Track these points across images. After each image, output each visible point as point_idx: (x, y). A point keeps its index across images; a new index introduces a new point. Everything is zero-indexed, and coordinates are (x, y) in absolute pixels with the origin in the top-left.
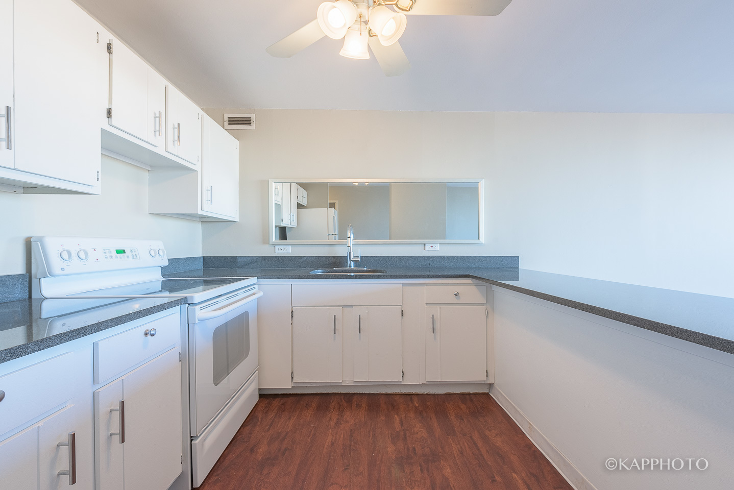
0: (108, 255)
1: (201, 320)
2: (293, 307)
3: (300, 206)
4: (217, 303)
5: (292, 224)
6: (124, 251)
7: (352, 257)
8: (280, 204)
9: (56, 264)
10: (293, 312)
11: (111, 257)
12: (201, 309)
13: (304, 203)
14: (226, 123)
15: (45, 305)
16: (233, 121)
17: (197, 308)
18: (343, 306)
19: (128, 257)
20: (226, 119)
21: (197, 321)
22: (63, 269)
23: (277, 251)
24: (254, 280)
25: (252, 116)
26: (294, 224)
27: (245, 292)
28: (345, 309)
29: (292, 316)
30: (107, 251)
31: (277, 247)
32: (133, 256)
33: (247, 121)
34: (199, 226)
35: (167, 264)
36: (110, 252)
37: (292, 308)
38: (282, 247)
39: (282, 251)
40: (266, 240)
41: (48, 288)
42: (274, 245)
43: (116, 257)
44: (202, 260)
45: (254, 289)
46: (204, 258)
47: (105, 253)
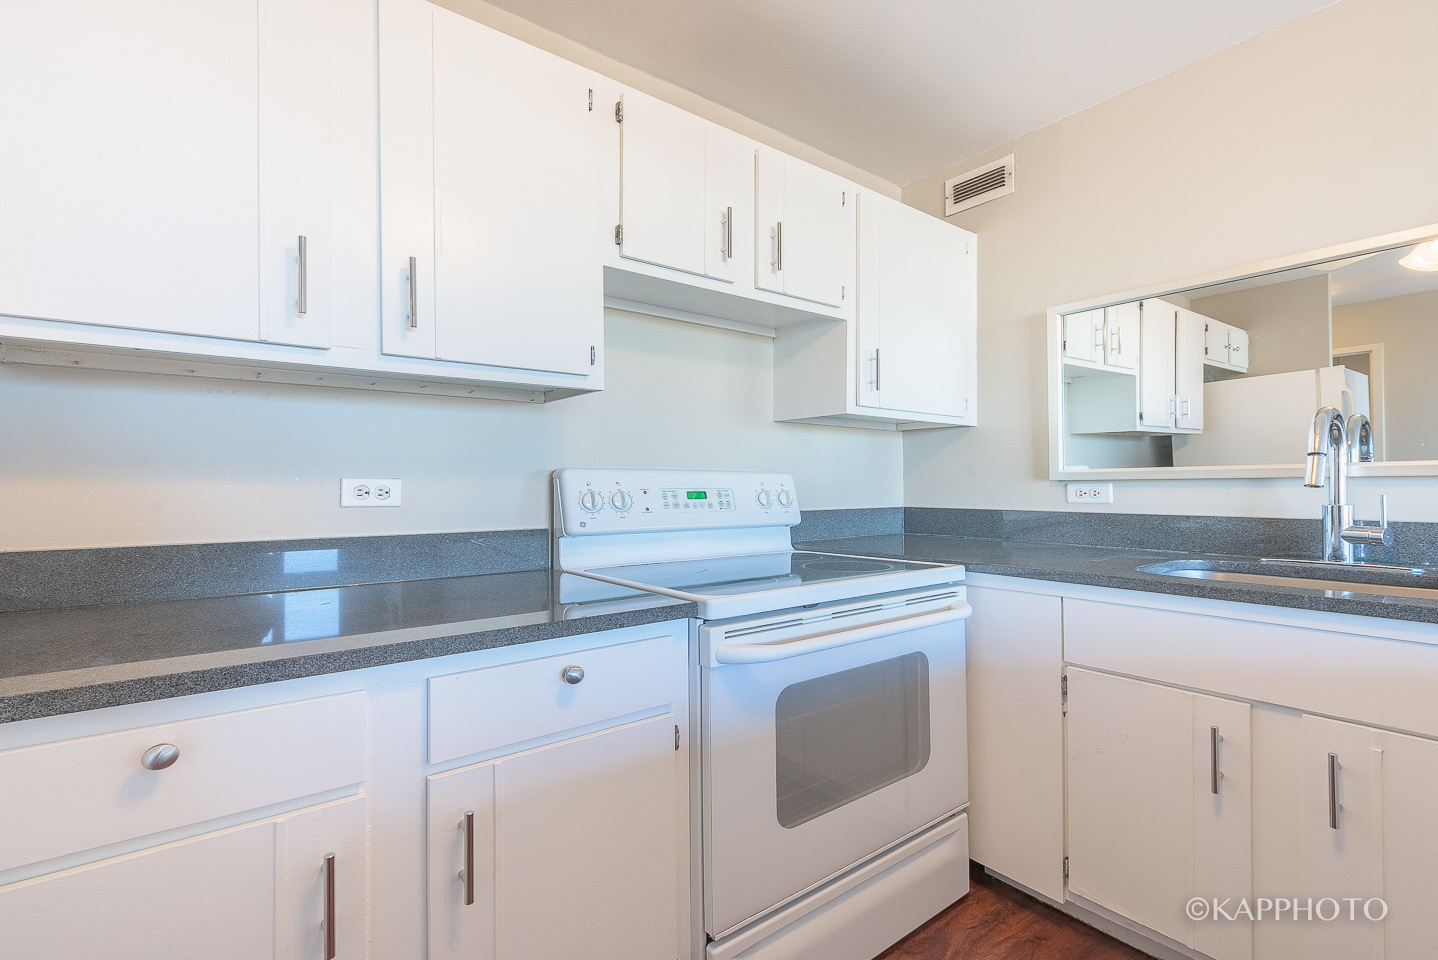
0: (671, 501)
2: (1066, 664)
3: (1213, 374)
4: (798, 623)
5: (1180, 425)
6: (703, 495)
7: (1347, 522)
8: (1136, 373)
9: (575, 517)
10: (1065, 679)
11: (676, 505)
12: (729, 635)
13: (1239, 361)
14: (950, 202)
16: (963, 192)
17: (716, 633)
18: (1254, 704)
19: (710, 506)
20: (949, 191)
21: (714, 663)
22: (583, 524)
23: (1072, 497)
24: (956, 572)
25: (1008, 161)
28: (1264, 715)
29: (1065, 693)
30: (669, 494)
31: (1072, 488)
32: (722, 503)
33: (995, 179)
34: (898, 442)
35: (797, 520)
36: (675, 496)
37: (1064, 668)
38: (1085, 488)
39: (1087, 499)
40: (1040, 468)
41: (570, 556)
42: (1065, 483)
43: (687, 506)
44: (901, 515)
45: (952, 595)
46: (907, 511)
47: (665, 497)
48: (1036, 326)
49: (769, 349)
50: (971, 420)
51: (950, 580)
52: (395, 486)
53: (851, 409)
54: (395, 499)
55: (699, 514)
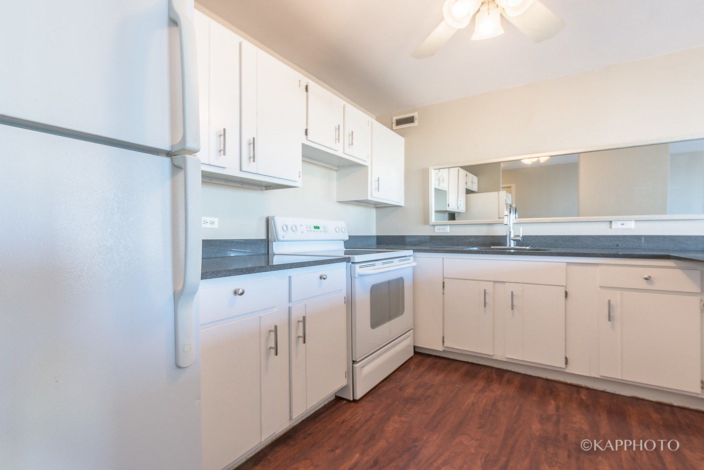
0: (309, 229)
1: (361, 276)
2: (444, 278)
3: (469, 192)
4: (374, 265)
5: (459, 209)
6: (319, 228)
7: (512, 236)
8: (447, 190)
9: (281, 234)
10: (444, 283)
11: (311, 231)
12: (361, 267)
13: (475, 188)
14: (394, 125)
15: (275, 258)
16: (400, 122)
17: (357, 266)
18: (495, 282)
19: (321, 231)
20: (394, 121)
21: (357, 276)
22: (284, 237)
23: (436, 231)
24: (410, 252)
25: (415, 114)
26: (462, 209)
27: (400, 261)
28: (497, 285)
29: (444, 287)
30: (308, 227)
31: (436, 227)
32: (324, 231)
33: (411, 120)
34: (373, 212)
35: (347, 238)
36: (310, 228)
37: (443, 279)
38: (440, 227)
39: (441, 231)
40: (426, 221)
41: (276, 248)
42: (434, 226)
43: (314, 231)
44: (375, 238)
45: (409, 259)
46: (378, 237)
47: (307, 228)
48: (425, 173)
49: (335, 174)
50: (402, 204)
51: (407, 255)
52: (216, 220)
53: (370, 198)
54: (216, 226)
55: (317, 235)
